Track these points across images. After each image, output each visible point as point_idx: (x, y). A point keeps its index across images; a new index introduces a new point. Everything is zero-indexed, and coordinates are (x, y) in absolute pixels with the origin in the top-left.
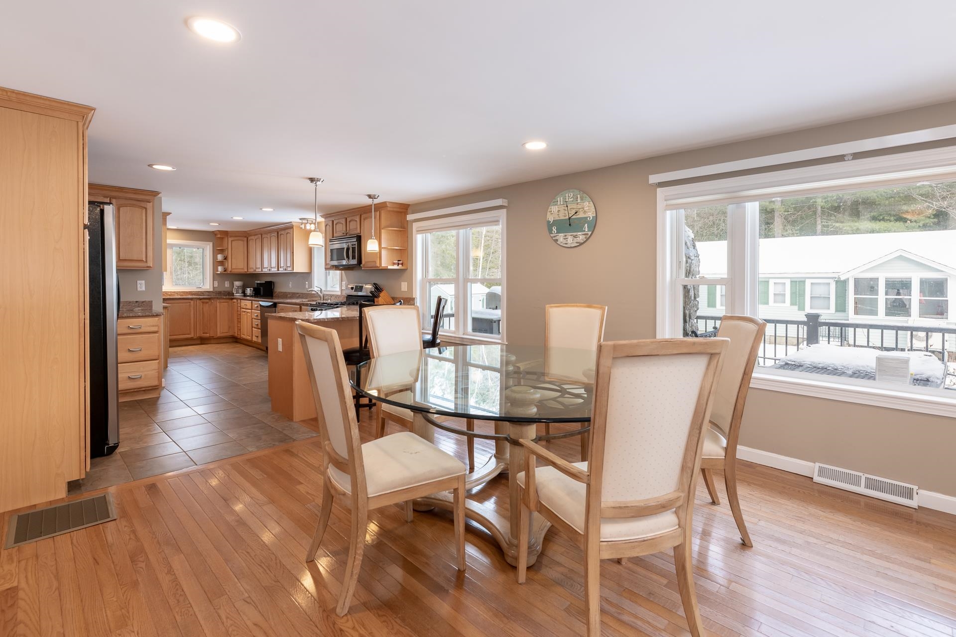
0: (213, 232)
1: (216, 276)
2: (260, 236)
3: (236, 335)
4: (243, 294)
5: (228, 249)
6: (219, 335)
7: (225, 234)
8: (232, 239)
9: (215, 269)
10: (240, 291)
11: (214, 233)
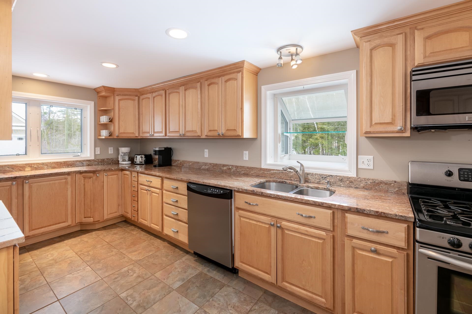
0: (95, 89)
1: (98, 141)
2: (163, 92)
3: (129, 215)
4: (130, 162)
5: (114, 109)
6: (106, 217)
7: (112, 91)
8: (120, 97)
9: (97, 134)
10: (127, 158)
11: (96, 91)
